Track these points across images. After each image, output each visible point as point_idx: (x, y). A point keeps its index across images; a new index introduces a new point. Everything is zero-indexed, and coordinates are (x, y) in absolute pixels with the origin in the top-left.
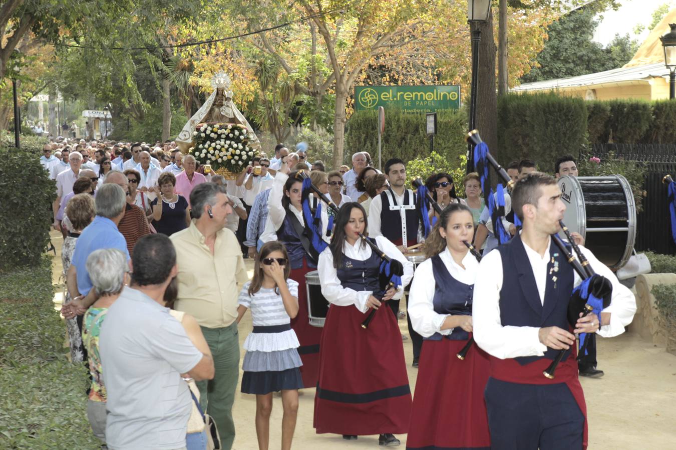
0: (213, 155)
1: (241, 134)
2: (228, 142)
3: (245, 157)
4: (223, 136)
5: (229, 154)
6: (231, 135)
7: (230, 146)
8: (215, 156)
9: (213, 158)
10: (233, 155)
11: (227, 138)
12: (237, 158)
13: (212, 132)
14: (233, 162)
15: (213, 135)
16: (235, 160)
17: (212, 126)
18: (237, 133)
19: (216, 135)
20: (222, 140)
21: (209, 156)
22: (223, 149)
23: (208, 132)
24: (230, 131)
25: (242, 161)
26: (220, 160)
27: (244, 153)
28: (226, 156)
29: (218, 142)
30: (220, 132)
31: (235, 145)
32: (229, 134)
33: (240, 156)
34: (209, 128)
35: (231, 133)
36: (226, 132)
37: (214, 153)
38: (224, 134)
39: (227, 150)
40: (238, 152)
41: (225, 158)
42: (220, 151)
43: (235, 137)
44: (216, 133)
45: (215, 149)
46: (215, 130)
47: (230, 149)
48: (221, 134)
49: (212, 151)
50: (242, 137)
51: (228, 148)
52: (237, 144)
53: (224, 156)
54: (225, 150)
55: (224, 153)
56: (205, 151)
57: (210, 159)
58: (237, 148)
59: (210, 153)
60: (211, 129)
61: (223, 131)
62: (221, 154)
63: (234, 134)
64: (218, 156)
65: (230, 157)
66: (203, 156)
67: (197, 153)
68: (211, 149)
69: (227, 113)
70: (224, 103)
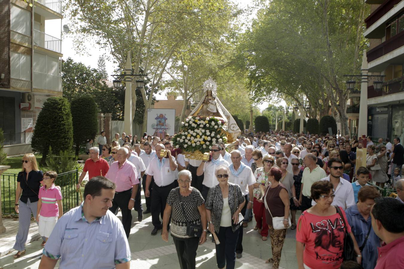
0: (189, 140)
2: (203, 131)
4: (202, 126)
5: (201, 140)
6: (208, 125)
7: (205, 134)
8: (191, 141)
9: (189, 143)
10: (205, 141)
11: (205, 127)
12: (208, 143)
14: (204, 146)
15: (194, 125)
16: (206, 145)
17: (195, 118)
18: (213, 123)
19: (196, 125)
20: (200, 129)
22: (198, 136)
23: (191, 122)
24: (207, 122)
26: (194, 145)
27: (214, 140)
29: (196, 130)
30: (199, 122)
31: (208, 133)
32: (206, 124)
33: (211, 142)
34: (193, 120)
35: (208, 123)
36: (204, 123)
38: (202, 124)
39: (201, 137)
40: (209, 139)
41: (198, 144)
42: (195, 137)
43: (211, 127)
45: (192, 136)
46: (196, 121)
47: (203, 137)
48: (200, 124)
49: (188, 138)
50: (216, 127)
51: (202, 135)
52: (211, 132)
53: (198, 141)
54: (199, 137)
55: (198, 139)
56: (183, 137)
57: (187, 143)
58: (210, 136)
59: (187, 139)
60: (194, 120)
61: (202, 122)
62: (196, 140)
63: (210, 125)
64: (193, 142)
65: (202, 143)
66: (182, 141)
67: (178, 139)
68: (189, 135)
69: (211, 109)
70: (210, 101)
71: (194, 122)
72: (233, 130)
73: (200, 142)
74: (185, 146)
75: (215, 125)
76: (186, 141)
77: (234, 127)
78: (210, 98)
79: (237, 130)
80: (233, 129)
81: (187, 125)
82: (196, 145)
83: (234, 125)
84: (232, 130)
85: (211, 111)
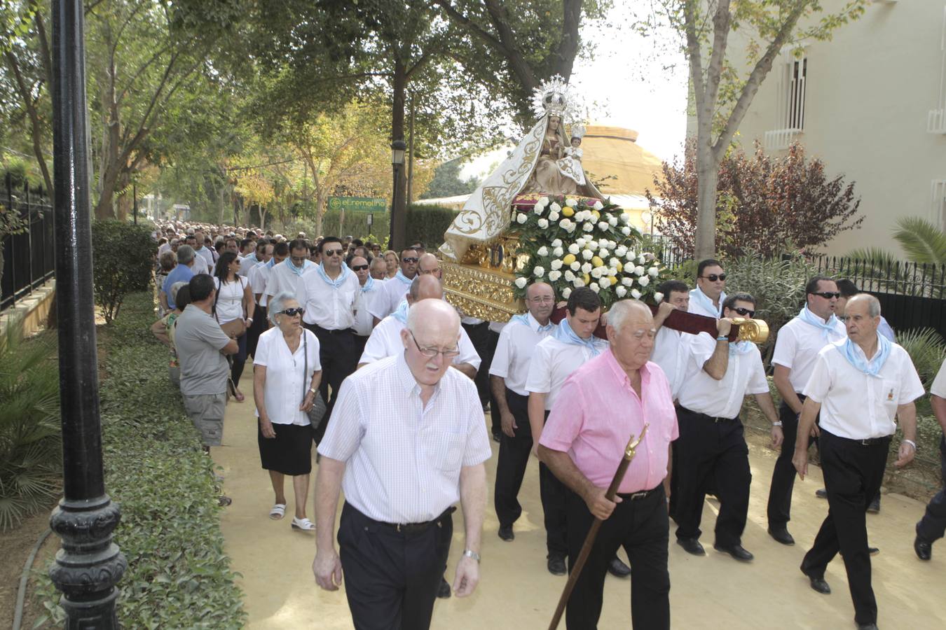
0: (577, 273)
2: (603, 242)
5: (613, 271)
6: (604, 226)
7: (611, 252)
8: (582, 277)
9: (579, 283)
10: (621, 275)
11: (598, 233)
13: (562, 216)
15: (567, 225)
17: (560, 202)
19: (574, 224)
21: (569, 276)
22: (598, 260)
24: (598, 216)
25: (640, 288)
27: (640, 271)
28: (606, 276)
30: (580, 216)
31: (621, 250)
32: (598, 221)
33: (634, 277)
34: (556, 207)
35: (601, 220)
36: (593, 218)
37: (580, 270)
40: (628, 267)
41: (604, 283)
42: (592, 263)
43: (613, 231)
44: (572, 219)
45: (579, 258)
46: (568, 211)
47: (613, 261)
48: (585, 221)
49: (573, 265)
51: (610, 257)
53: (602, 276)
54: (602, 262)
55: (603, 269)
57: (571, 284)
60: (559, 209)
61: (587, 214)
62: (597, 272)
63: (607, 223)
64: (587, 278)
65: (614, 280)
66: (555, 275)
68: (570, 258)
70: (566, 149)
82: (600, 288)
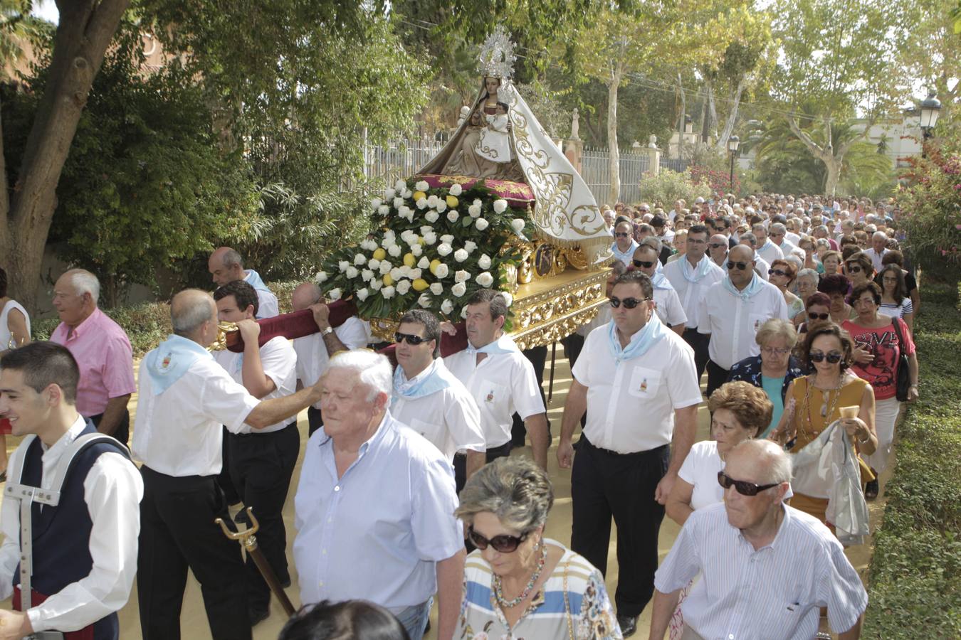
0: (377, 272)
1: (488, 211)
3: (460, 288)
4: (432, 216)
5: (418, 273)
8: (381, 278)
9: (375, 284)
12: (437, 288)
13: (409, 201)
14: (424, 300)
15: (405, 212)
16: (431, 295)
17: (411, 185)
19: (412, 212)
20: (423, 229)
22: (408, 259)
23: (398, 202)
24: (453, 201)
25: (452, 298)
27: (462, 276)
28: (410, 279)
29: (408, 236)
31: (445, 249)
32: (449, 209)
33: (449, 282)
35: (456, 208)
37: (379, 269)
38: (435, 209)
39: (417, 262)
40: (444, 270)
41: (403, 288)
46: (417, 197)
48: (427, 209)
50: (482, 223)
51: (422, 256)
52: (458, 244)
53: (402, 279)
54: (411, 260)
55: (404, 271)
56: (360, 258)
57: (367, 284)
58: (449, 259)
59: (368, 269)
60: (409, 194)
61: (434, 201)
62: (398, 272)
63: (463, 212)
64: (387, 280)
65: (420, 284)
66: (352, 272)
67: (343, 265)
68: (379, 253)
69: (488, 150)
70: (489, 117)
71: (411, 203)
72: (582, 232)
73: (411, 281)
74: (363, 293)
75: (482, 216)
76: (367, 275)
77: (584, 220)
78: (493, 105)
79: (598, 230)
80: (580, 226)
81: (384, 210)
82: (397, 293)
83: (588, 212)
84: (577, 230)
85: (486, 156)
